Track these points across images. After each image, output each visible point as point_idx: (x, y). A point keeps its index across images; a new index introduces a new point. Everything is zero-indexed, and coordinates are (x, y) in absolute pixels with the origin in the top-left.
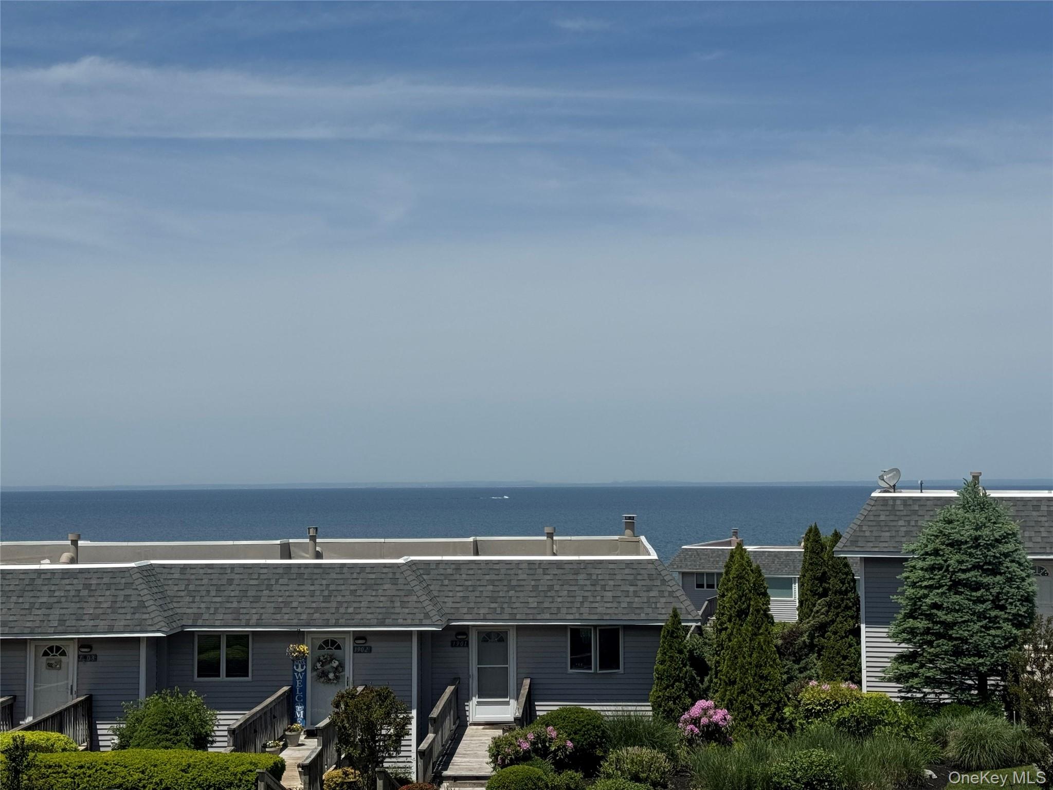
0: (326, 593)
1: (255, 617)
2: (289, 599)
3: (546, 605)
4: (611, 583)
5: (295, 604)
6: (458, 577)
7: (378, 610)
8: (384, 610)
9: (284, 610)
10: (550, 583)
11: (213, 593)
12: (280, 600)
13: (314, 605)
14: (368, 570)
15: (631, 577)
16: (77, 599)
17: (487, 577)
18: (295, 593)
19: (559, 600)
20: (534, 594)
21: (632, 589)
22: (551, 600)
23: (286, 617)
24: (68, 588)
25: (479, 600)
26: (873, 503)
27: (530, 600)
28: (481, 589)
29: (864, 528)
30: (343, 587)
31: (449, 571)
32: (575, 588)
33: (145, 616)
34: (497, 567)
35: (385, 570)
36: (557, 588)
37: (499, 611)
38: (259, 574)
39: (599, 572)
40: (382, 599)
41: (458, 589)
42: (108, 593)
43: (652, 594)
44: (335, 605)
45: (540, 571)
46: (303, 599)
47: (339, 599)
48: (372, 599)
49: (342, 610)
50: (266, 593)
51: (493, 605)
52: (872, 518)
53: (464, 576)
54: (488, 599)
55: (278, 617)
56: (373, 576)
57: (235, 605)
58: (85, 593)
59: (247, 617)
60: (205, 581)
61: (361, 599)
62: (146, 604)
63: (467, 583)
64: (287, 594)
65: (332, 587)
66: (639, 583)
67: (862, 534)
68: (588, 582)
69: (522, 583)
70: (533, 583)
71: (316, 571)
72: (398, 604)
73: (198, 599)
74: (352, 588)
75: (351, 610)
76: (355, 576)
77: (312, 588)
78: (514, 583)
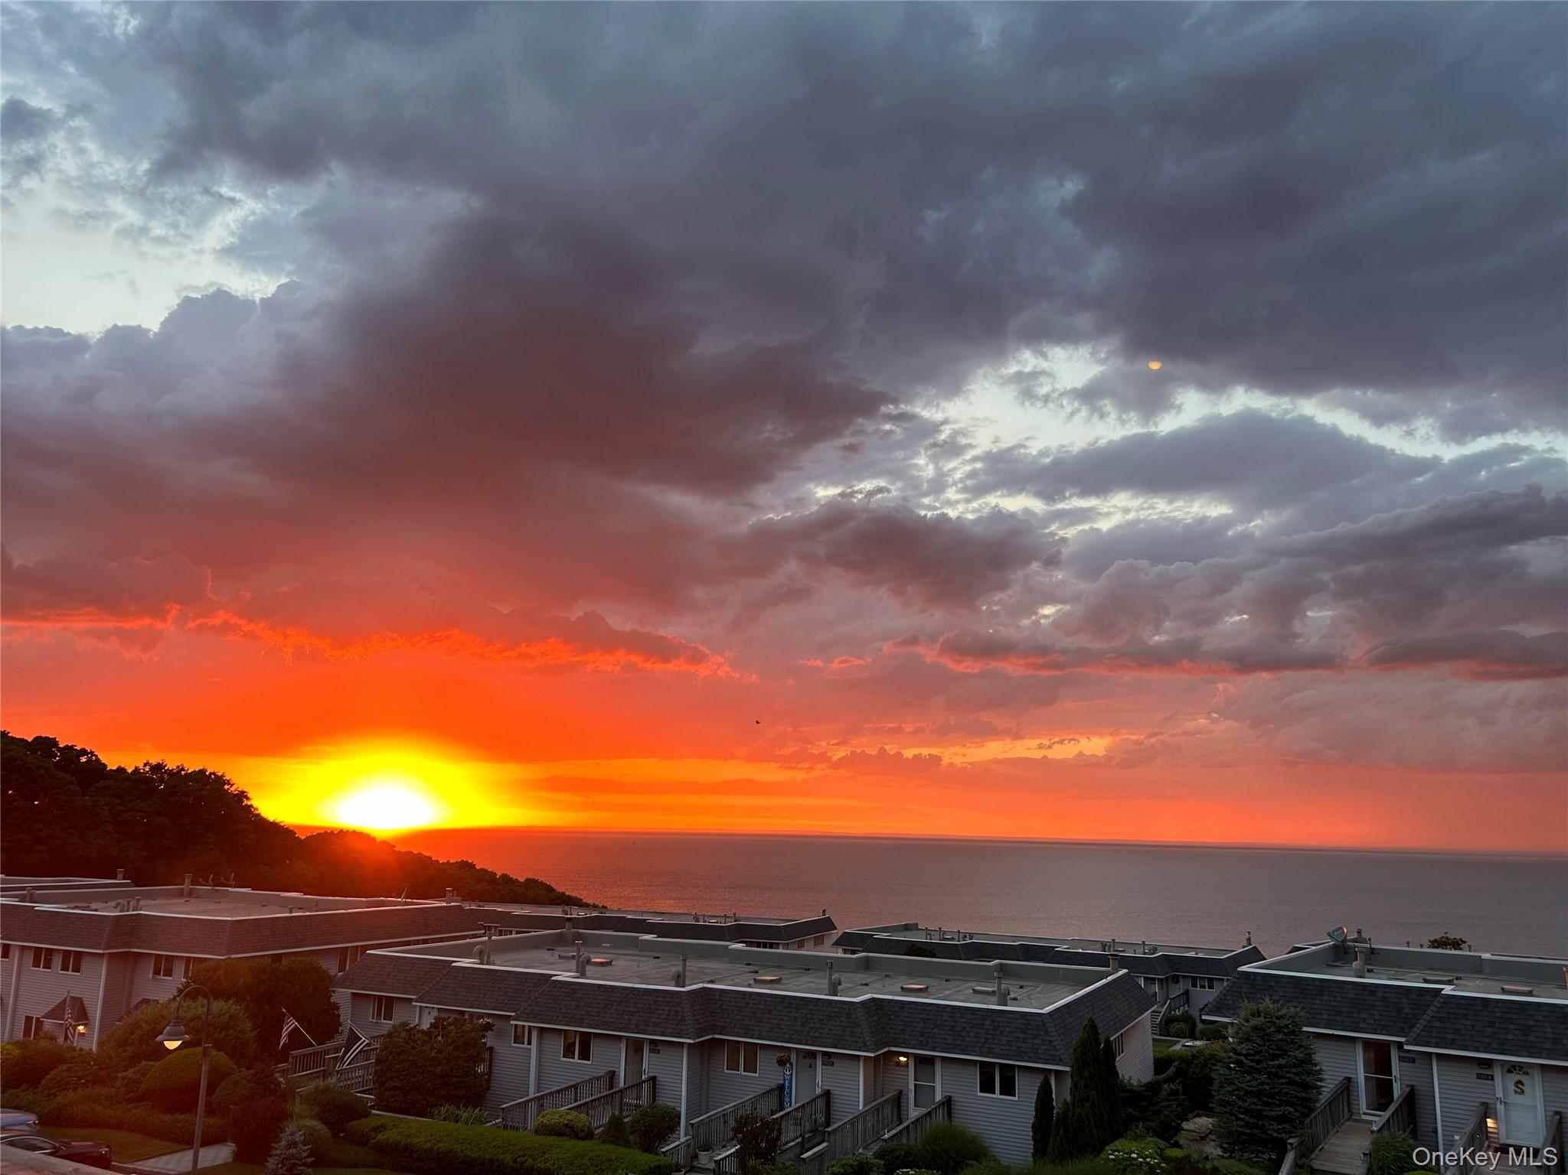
0: (804, 1020)
1: (758, 1033)
2: (781, 1022)
3: (958, 1042)
4: (1008, 1029)
5: (783, 1026)
6: (901, 1014)
7: (834, 1037)
8: (837, 1037)
9: (776, 1030)
10: (964, 1025)
11: (735, 1013)
12: (775, 1021)
13: (795, 1028)
14: (834, 1005)
15: (1023, 1026)
16: (648, 1011)
17: (921, 1016)
18: (785, 1018)
19: (968, 1039)
20: (950, 1033)
21: (1022, 1035)
22: (962, 1038)
23: (776, 1035)
24: (646, 1002)
25: (913, 1033)
26: (1237, 976)
27: (948, 1037)
28: (915, 1025)
29: (1228, 997)
30: (814, 1017)
31: (896, 1009)
32: (981, 1031)
33: (684, 1027)
34: (929, 1008)
35: (845, 1006)
36: (968, 1029)
37: (924, 1043)
38: (766, 1001)
39: (1001, 1019)
40: (839, 1028)
41: (900, 1023)
42: (666, 1008)
43: (1036, 1042)
44: (807, 1029)
45: (959, 1015)
46: (788, 1023)
47: (811, 1025)
48: (832, 1028)
49: (811, 1034)
50: (767, 1015)
51: (921, 1039)
52: (1235, 989)
53: (906, 1014)
54: (919, 1034)
55: (771, 1034)
56: (835, 1010)
57: (747, 1022)
58: (654, 1007)
59: (753, 1032)
60: (733, 1003)
61: (824, 1027)
62: (686, 1019)
63: (907, 1019)
64: (780, 1017)
65: (808, 1016)
66: (1029, 1032)
67: (1225, 1002)
68: (991, 1027)
69: (944, 1023)
70: (952, 1024)
71: (801, 1002)
72: (848, 1033)
73: (726, 1016)
74: (821, 1018)
75: (817, 1035)
76: (825, 1008)
77: (796, 1015)
78: (939, 1022)
